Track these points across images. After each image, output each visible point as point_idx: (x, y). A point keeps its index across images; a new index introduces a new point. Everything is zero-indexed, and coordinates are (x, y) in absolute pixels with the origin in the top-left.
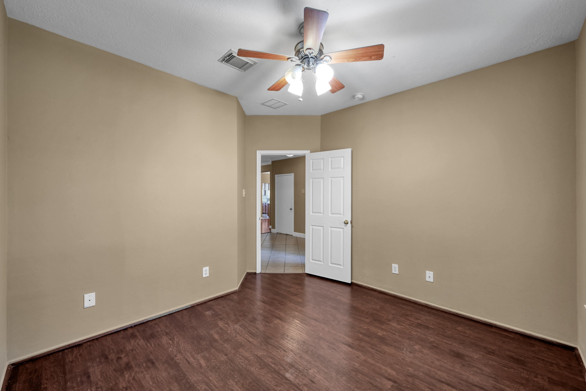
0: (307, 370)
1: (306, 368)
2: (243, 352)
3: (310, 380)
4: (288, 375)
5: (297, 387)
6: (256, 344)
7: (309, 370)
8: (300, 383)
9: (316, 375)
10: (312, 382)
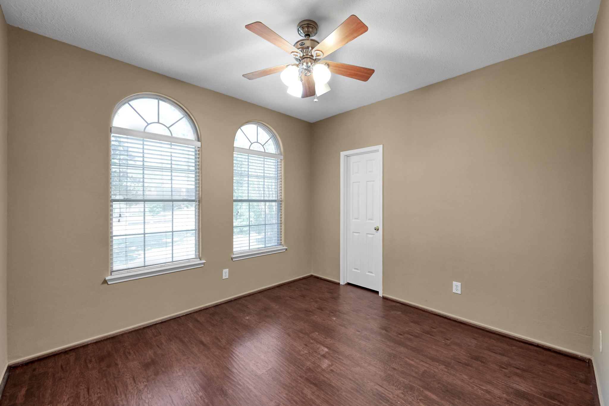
0: (310, 353)
1: (311, 354)
2: (378, 372)
3: (307, 346)
4: (326, 350)
5: (318, 342)
6: (369, 382)
7: (307, 352)
8: (316, 344)
9: (302, 349)
10: (306, 345)
